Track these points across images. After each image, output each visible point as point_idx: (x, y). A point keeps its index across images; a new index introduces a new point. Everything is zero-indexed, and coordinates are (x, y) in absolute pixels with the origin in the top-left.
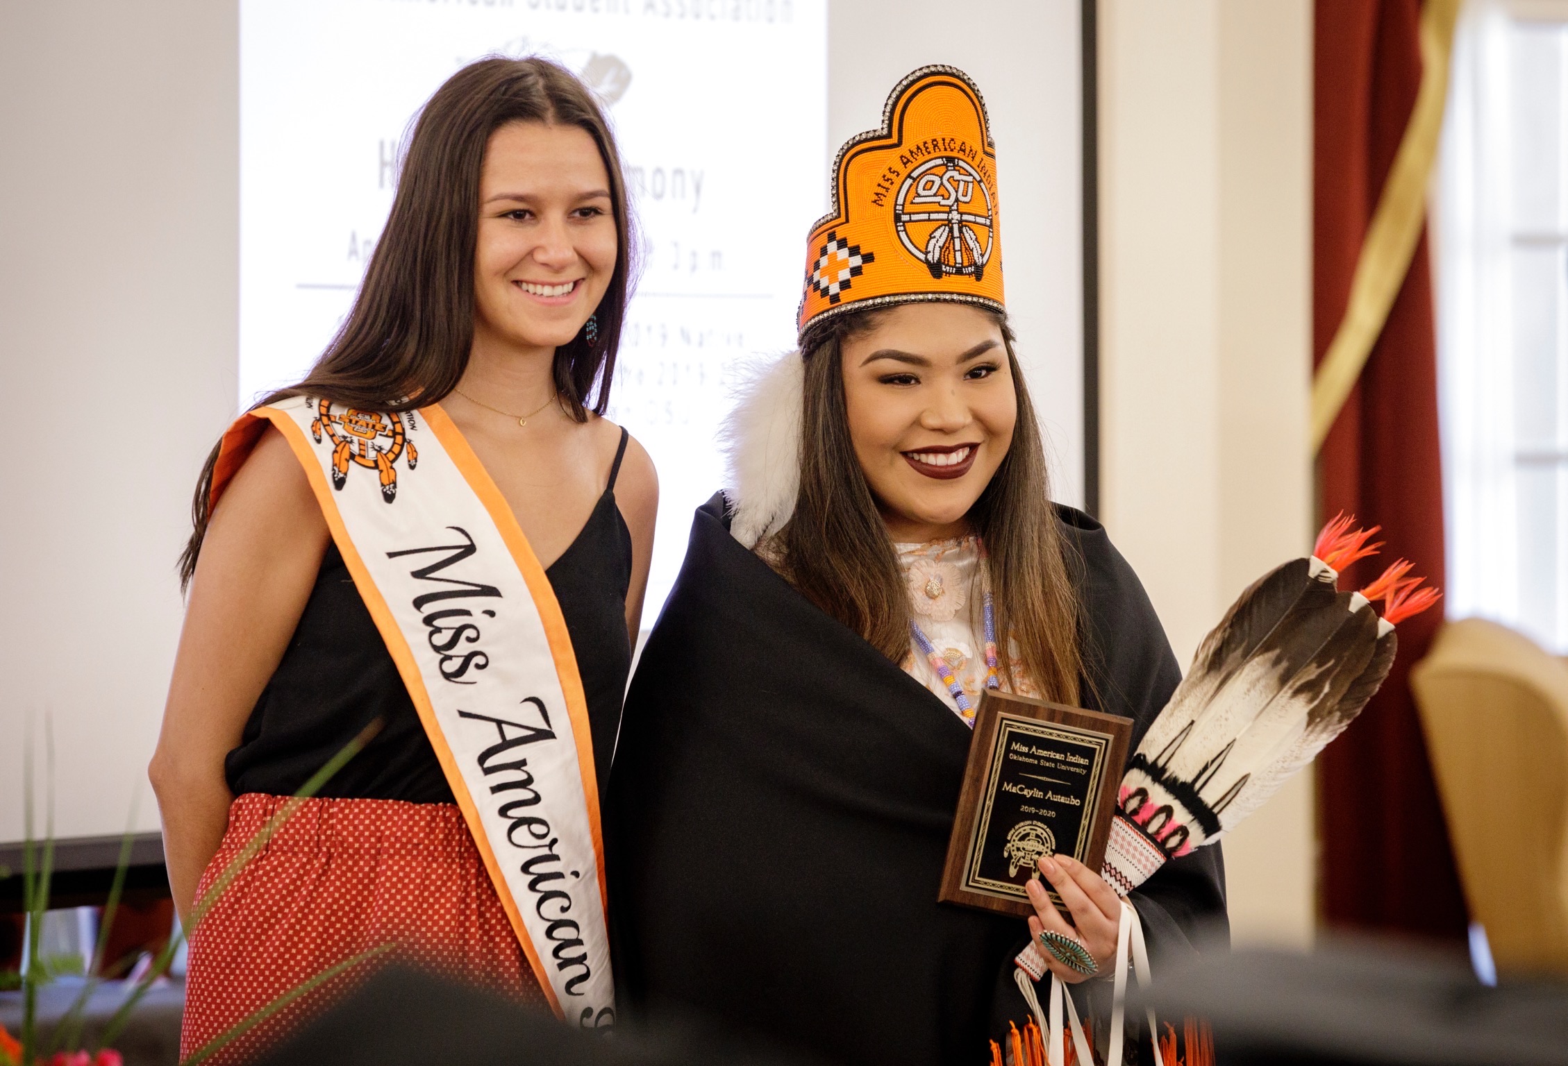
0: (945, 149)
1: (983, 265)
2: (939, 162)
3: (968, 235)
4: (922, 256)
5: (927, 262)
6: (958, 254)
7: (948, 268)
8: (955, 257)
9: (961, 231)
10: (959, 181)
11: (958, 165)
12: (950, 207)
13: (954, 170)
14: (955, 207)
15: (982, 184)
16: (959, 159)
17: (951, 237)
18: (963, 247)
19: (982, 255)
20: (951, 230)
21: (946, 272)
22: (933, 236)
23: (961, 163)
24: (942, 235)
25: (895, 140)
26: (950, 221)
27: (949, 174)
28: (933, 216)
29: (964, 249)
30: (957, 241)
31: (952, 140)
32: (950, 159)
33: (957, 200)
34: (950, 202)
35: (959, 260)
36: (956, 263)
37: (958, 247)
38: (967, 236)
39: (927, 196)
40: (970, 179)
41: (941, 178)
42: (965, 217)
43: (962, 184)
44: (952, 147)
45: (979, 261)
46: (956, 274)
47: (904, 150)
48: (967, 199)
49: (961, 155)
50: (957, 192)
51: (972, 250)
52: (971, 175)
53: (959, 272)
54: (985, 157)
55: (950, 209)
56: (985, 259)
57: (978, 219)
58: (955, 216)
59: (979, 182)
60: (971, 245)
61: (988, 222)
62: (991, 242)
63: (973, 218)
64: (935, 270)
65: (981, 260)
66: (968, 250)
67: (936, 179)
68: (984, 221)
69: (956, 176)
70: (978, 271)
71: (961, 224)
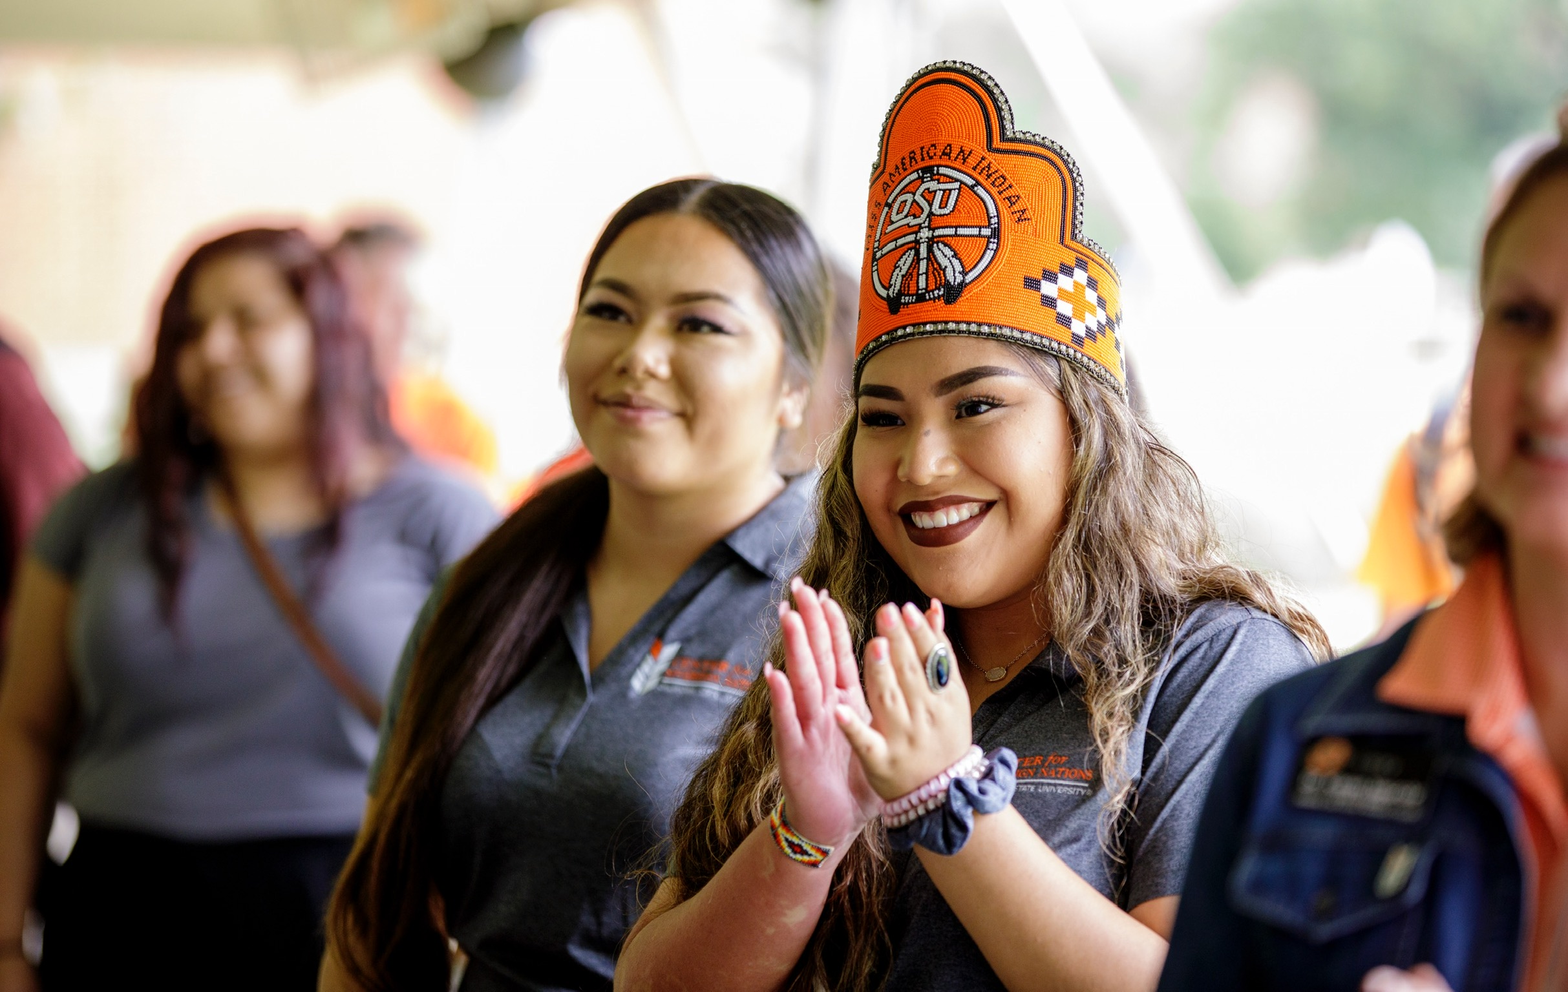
0: (923, 159)
1: (963, 285)
2: (914, 176)
3: (943, 255)
4: (883, 293)
5: (888, 299)
6: (922, 279)
7: (907, 298)
8: (918, 283)
9: (930, 250)
10: (935, 192)
11: (938, 174)
12: (920, 225)
13: (932, 180)
14: (926, 224)
15: (980, 190)
16: (938, 166)
17: (917, 259)
18: (931, 268)
19: (964, 273)
20: (917, 253)
21: (905, 304)
22: (897, 265)
23: (943, 170)
24: (908, 259)
25: (882, 167)
26: (918, 242)
27: (924, 187)
28: (900, 242)
29: (930, 272)
30: (923, 265)
31: (933, 145)
32: (928, 170)
33: (931, 214)
34: (919, 220)
35: (922, 284)
36: (918, 289)
37: (922, 268)
38: (938, 254)
39: (897, 221)
40: (957, 185)
41: (914, 194)
42: (938, 232)
43: (939, 194)
44: (932, 154)
45: (958, 281)
46: (917, 301)
48: (946, 211)
50: (931, 205)
51: (944, 270)
52: (957, 180)
53: (921, 298)
54: (991, 157)
55: (920, 226)
56: (969, 278)
57: (961, 231)
58: (925, 234)
59: (972, 188)
60: (944, 262)
61: (986, 232)
62: (989, 254)
63: (951, 231)
64: (894, 304)
65: (959, 278)
66: (936, 269)
67: (909, 197)
68: (975, 231)
69: (933, 185)
70: (952, 292)
71: (932, 241)
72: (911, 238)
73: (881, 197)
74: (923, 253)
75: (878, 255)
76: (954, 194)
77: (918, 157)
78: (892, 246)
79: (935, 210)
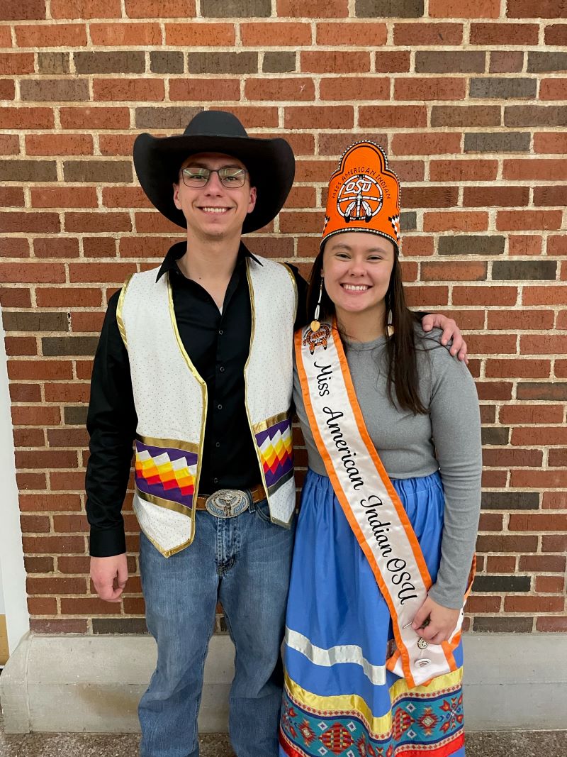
0: (359, 172)
1: (371, 216)
2: (356, 177)
3: (365, 205)
4: (343, 215)
5: (345, 217)
6: (358, 213)
7: (352, 218)
8: (356, 213)
9: (361, 203)
10: (363, 183)
11: (364, 177)
12: (358, 194)
13: (362, 179)
14: (360, 194)
15: (377, 185)
16: (365, 175)
17: (356, 205)
18: (361, 209)
19: (372, 213)
20: (357, 203)
21: (352, 220)
22: (349, 206)
23: (366, 177)
24: (353, 205)
26: (357, 199)
27: (359, 181)
28: (350, 198)
29: (361, 211)
30: (358, 208)
31: (363, 168)
32: (360, 175)
33: (361, 191)
34: (357, 192)
35: (358, 214)
36: (356, 216)
37: (358, 209)
39: (349, 191)
40: (371, 182)
41: (356, 183)
42: (364, 197)
43: (365, 185)
47: (343, 175)
48: (367, 190)
50: (361, 188)
51: (366, 211)
53: (357, 219)
54: (381, 175)
56: (373, 215)
57: (372, 198)
58: (359, 197)
59: (376, 184)
60: (366, 208)
61: (379, 200)
62: (380, 207)
63: (368, 198)
64: (347, 219)
65: (370, 214)
66: (363, 210)
67: (354, 184)
68: (376, 199)
69: (363, 181)
70: (368, 219)
71: (362, 200)
72: (354, 198)
73: (341, 181)
74: (359, 204)
75: (340, 201)
76: (370, 185)
77: (358, 170)
78: (347, 199)
79: (363, 190)
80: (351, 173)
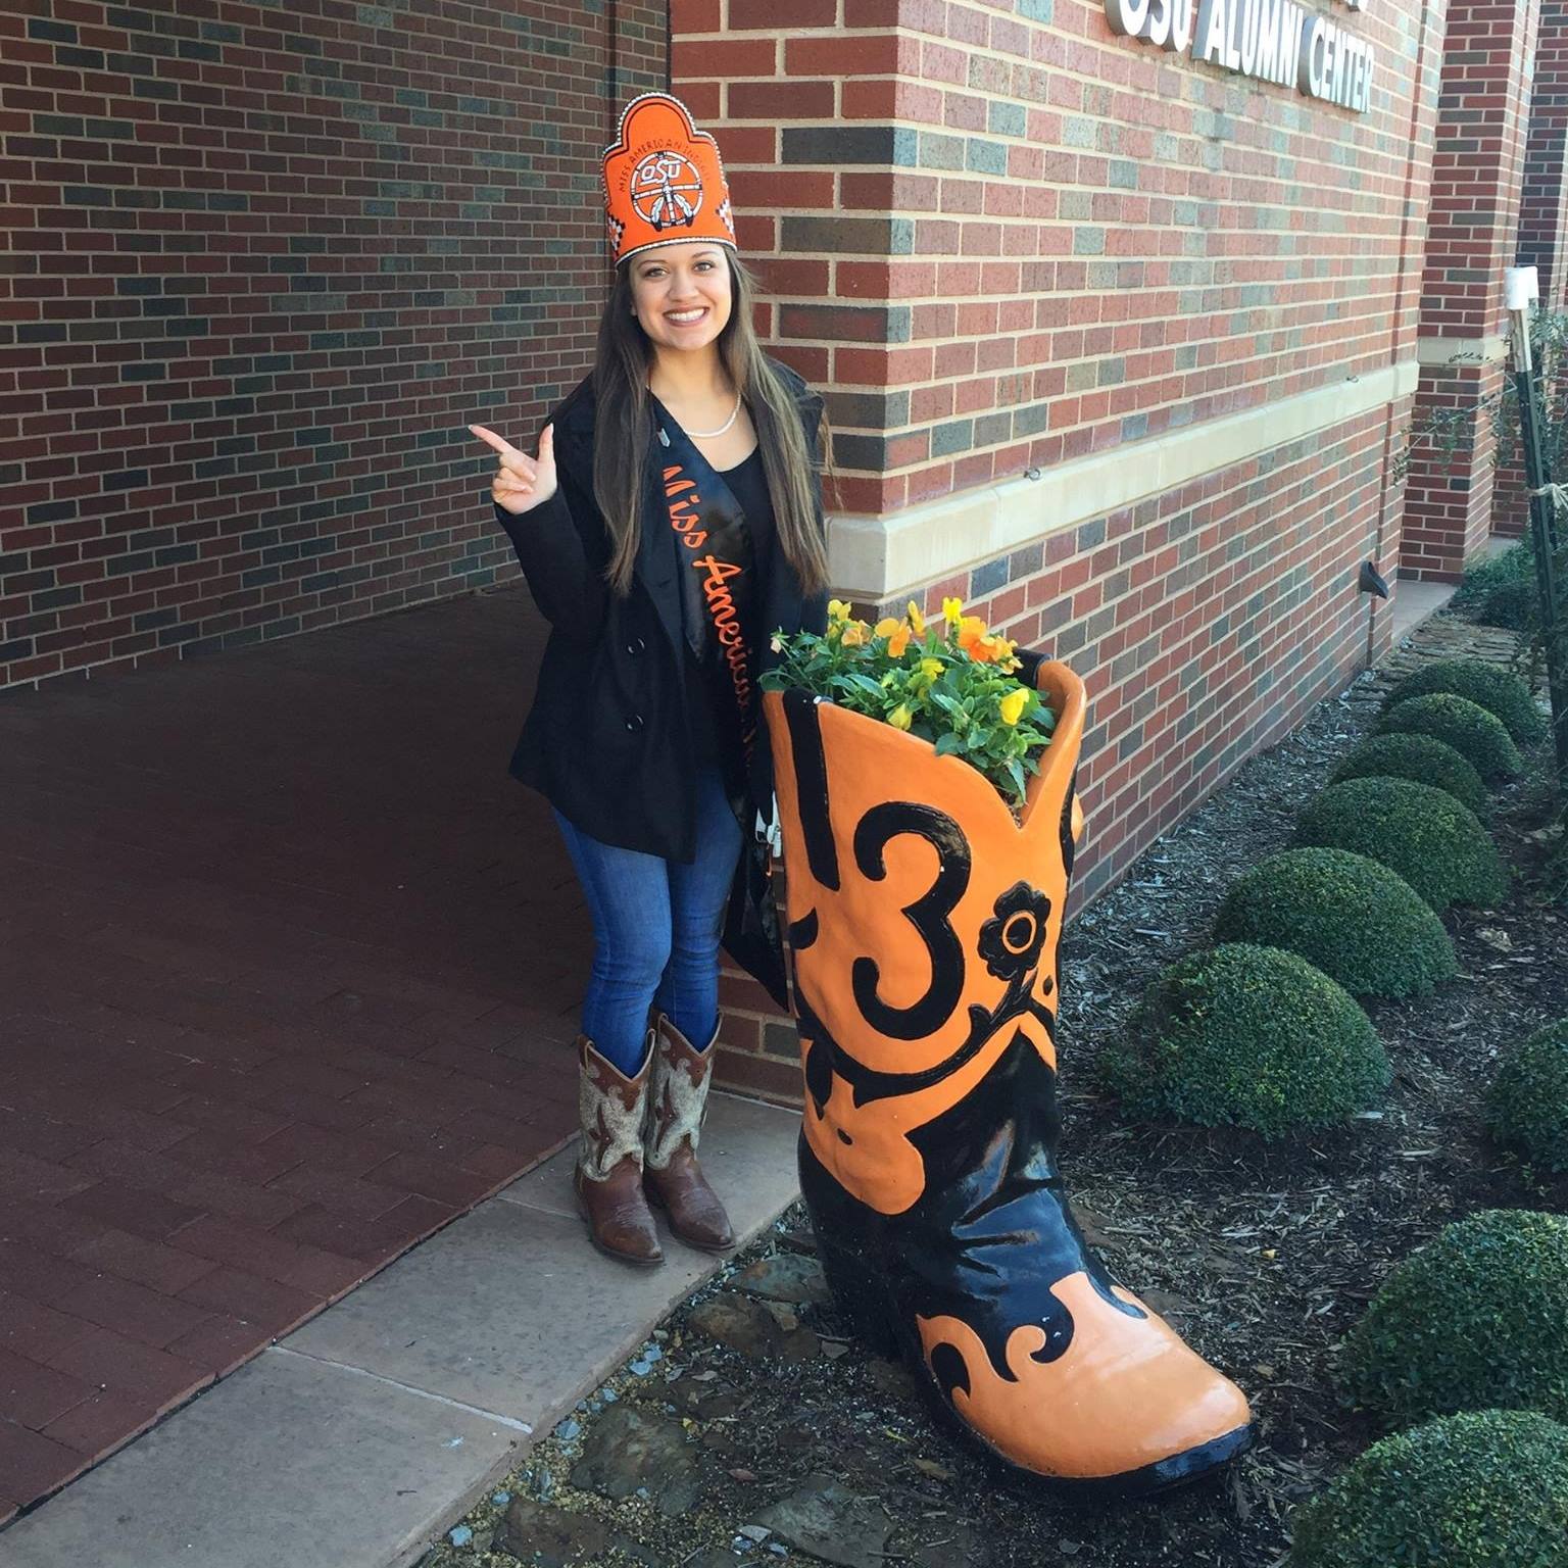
0: (656, 147)
1: (693, 216)
2: (653, 156)
3: (680, 200)
4: (648, 219)
5: (652, 223)
6: (672, 214)
7: (666, 224)
9: (672, 197)
10: (668, 165)
11: (666, 155)
13: (664, 159)
14: (667, 183)
15: (689, 164)
16: (666, 151)
17: (666, 202)
18: (675, 207)
19: (692, 210)
20: (666, 199)
21: (665, 227)
22: (654, 205)
23: (669, 154)
24: (659, 202)
25: (625, 148)
26: (664, 194)
27: (660, 163)
28: (654, 192)
29: (676, 209)
30: (671, 206)
32: (660, 153)
33: (668, 178)
34: (662, 181)
35: (672, 217)
36: (671, 219)
37: (671, 208)
38: (677, 200)
39: (648, 180)
40: (678, 161)
41: (655, 166)
42: (674, 188)
43: (670, 167)
44: (661, 145)
45: (689, 214)
46: (672, 226)
47: (631, 153)
48: (676, 176)
49: (669, 148)
50: (667, 173)
51: (682, 209)
52: (677, 159)
53: (674, 224)
54: (690, 145)
55: (663, 185)
56: (695, 212)
57: (687, 187)
58: (667, 189)
59: (686, 163)
60: (682, 205)
61: (697, 187)
62: (700, 198)
63: (681, 187)
64: (658, 226)
66: (678, 209)
67: (653, 167)
68: (691, 187)
69: (666, 162)
70: (689, 221)
71: (672, 193)
72: (659, 190)
73: (629, 164)
74: (669, 199)
75: (637, 197)
76: (678, 167)
77: (652, 145)
78: (647, 193)
79: (670, 175)
80: (642, 151)
